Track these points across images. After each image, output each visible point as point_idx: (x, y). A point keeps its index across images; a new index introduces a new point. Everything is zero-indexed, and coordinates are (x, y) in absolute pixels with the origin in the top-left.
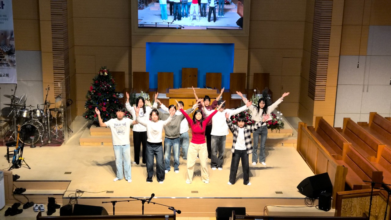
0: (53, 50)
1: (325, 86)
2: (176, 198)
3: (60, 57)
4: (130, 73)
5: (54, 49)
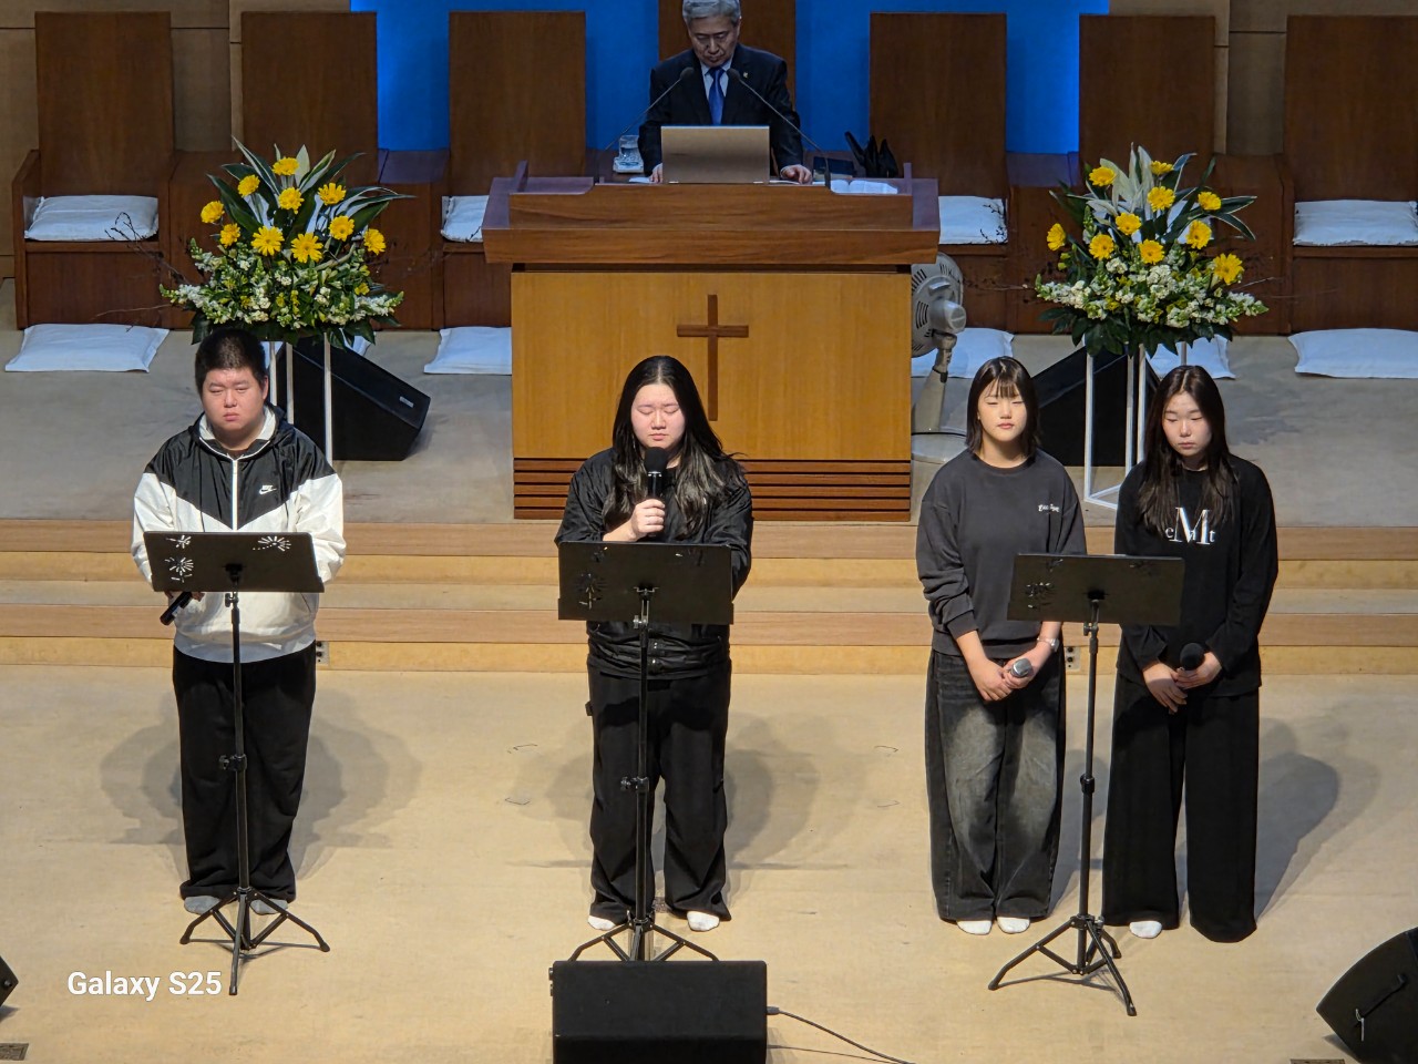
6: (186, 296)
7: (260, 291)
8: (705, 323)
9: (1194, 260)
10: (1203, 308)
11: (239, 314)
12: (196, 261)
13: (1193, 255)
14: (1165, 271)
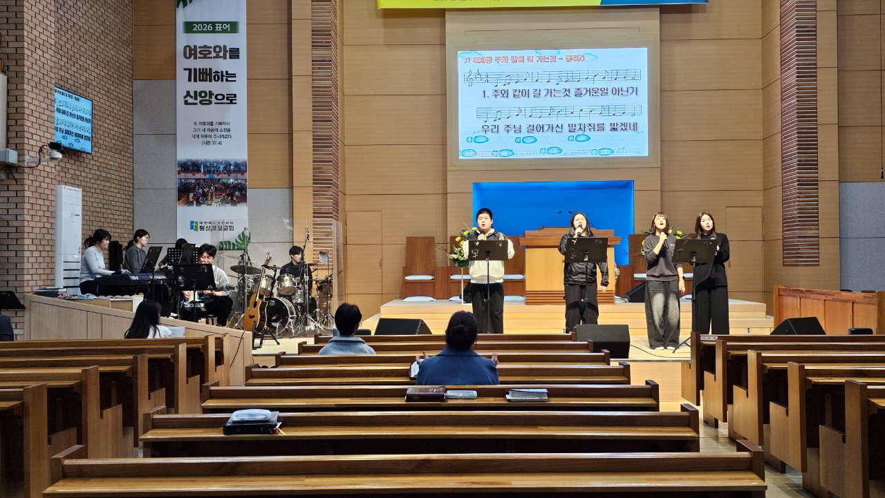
0: (314, 183)
1: (818, 237)
3: (325, 195)
4: (444, 242)
5: (316, 181)
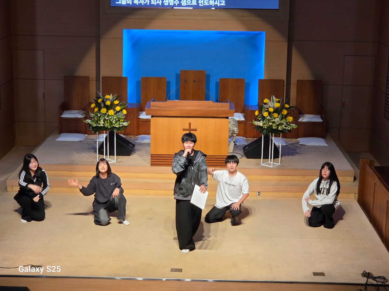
2: (144, 280)
4: (98, 79)
6: (88, 122)
7: (102, 120)
8: (188, 128)
9: (284, 117)
10: (286, 126)
11: (98, 125)
12: (90, 115)
13: (283, 116)
14: (278, 119)
